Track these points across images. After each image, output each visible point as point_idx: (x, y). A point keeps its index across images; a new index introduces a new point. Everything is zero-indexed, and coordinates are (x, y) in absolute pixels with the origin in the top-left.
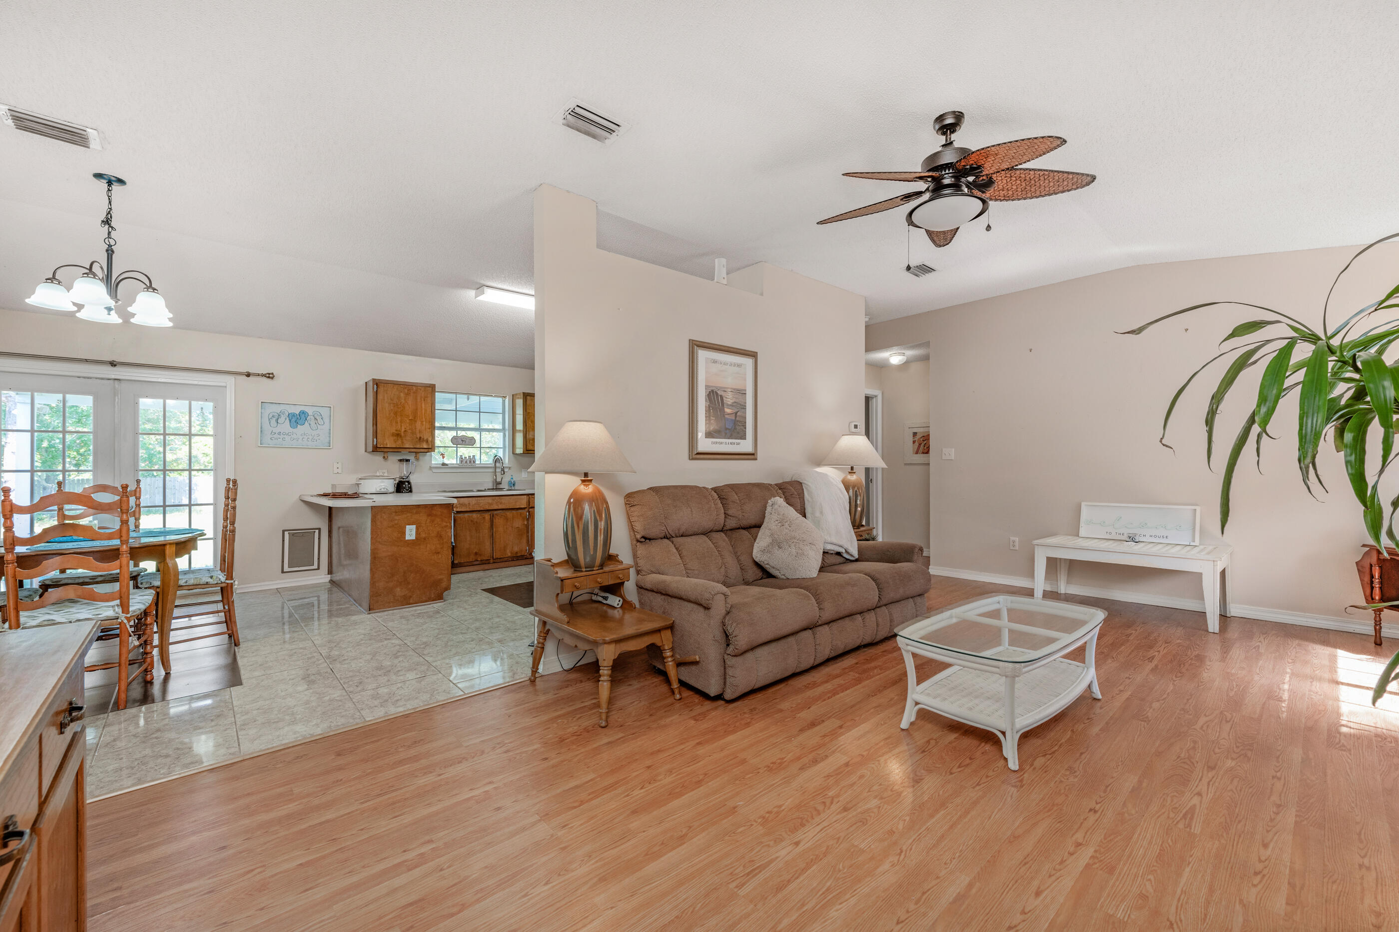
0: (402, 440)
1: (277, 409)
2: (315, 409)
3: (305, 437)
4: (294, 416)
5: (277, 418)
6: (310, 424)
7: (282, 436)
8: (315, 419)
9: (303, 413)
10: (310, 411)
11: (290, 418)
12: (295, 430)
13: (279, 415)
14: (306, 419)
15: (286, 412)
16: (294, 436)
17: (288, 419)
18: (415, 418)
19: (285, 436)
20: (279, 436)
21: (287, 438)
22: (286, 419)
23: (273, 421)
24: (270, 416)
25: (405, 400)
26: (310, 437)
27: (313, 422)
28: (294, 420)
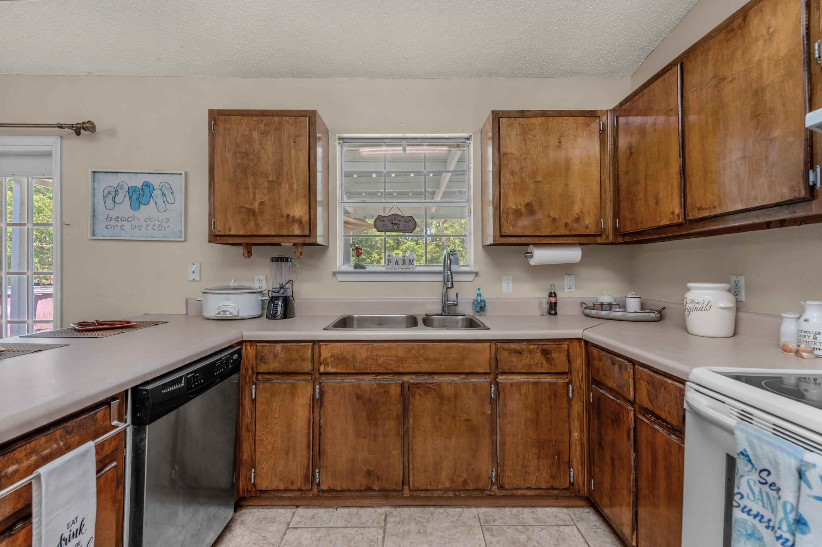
0: (256, 220)
1: (112, 181)
2: (163, 178)
3: (150, 223)
4: (135, 191)
5: (113, 194)
6: (156, 203)
7: (120, 223)
8: (163, 194)
9: (147, 185)
10: (155, 181)
11: (131, 195)
12: (136, 213)
13: (116, 191)
14: (151, 195)
15: (125, 185)
16: (136, 223)
17: (127, 196)
18: (278, 178)
19: (124, 223)
20: (116, 223)
21: (127, 226)
22: (125, 196)
23: (109, 200)
24: (106, 192)
25: (261, 144)
26: (157, 223)
27: (160, 200)
28: (134, 197)
